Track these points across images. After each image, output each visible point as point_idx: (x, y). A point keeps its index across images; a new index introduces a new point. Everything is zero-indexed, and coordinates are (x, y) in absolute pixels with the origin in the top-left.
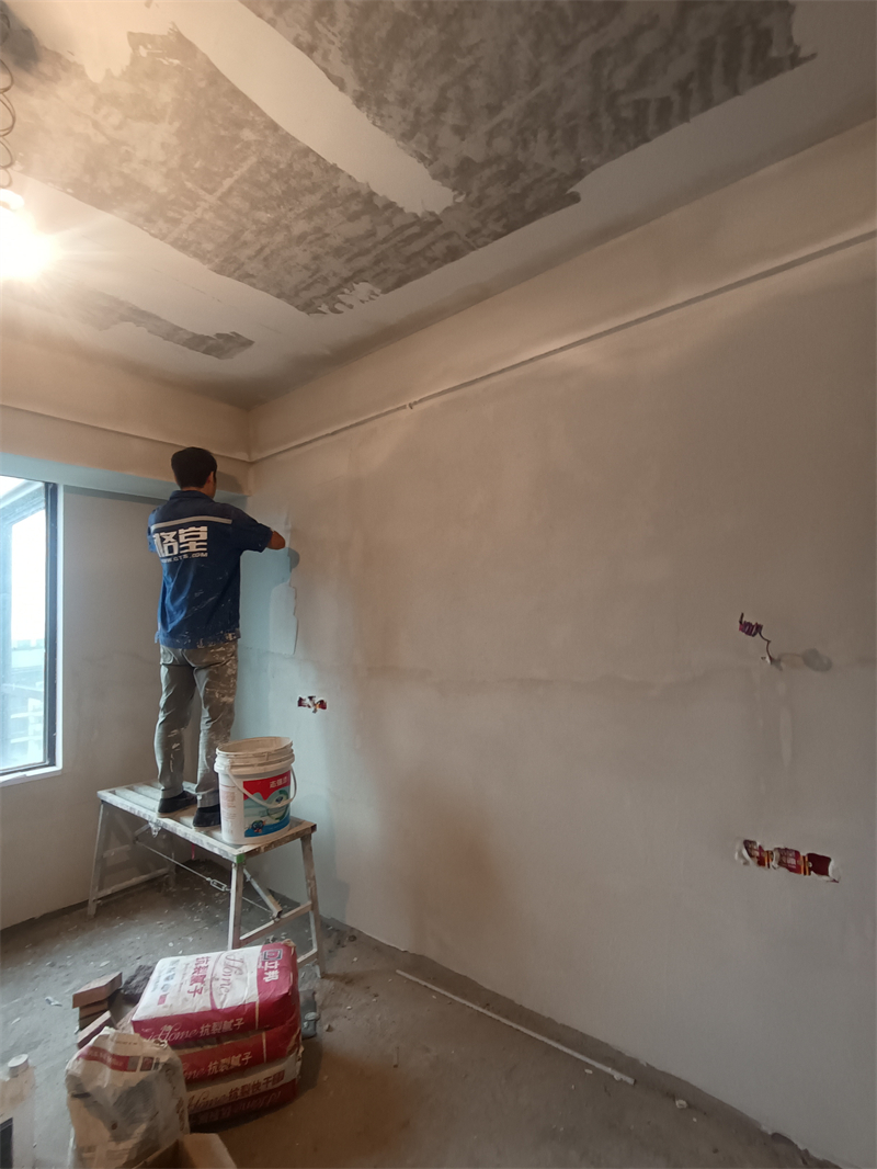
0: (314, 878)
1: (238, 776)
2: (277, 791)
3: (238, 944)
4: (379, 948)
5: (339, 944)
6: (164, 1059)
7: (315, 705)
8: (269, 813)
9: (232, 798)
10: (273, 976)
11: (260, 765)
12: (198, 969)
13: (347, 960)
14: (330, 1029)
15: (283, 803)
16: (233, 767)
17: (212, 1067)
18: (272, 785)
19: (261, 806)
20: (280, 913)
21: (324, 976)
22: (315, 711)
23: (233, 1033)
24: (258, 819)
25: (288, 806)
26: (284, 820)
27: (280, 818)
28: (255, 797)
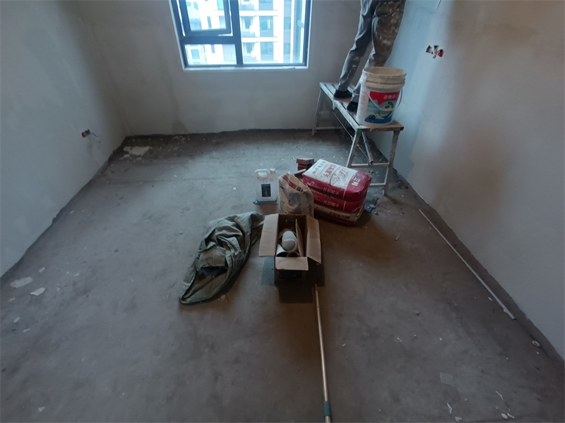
0: (394, 153)
1: (368, 87)
2: (387, 102)
3: (350, 167)
4: (416, 196)
5: (399, 187)
6: (305, 190)
7: (436, 52)
8: (379, 112)
9: (364, 99)
10: (355, 184)
11: (382, 83)
12: (330, 168)
13: (399, 194)
14: (377, 214)
15: (389, 109)
16: (367, 81)
17: (325, 202)
18: (385, 97)
19: (376, 108)
20: (372, 162)
21: (385, 195)
22: (435, 57)
23: (334, 195)
24: (373, 114)
25: (391, 112)
26: (387, 118)
27: (385, 117)
28: (375, 102)
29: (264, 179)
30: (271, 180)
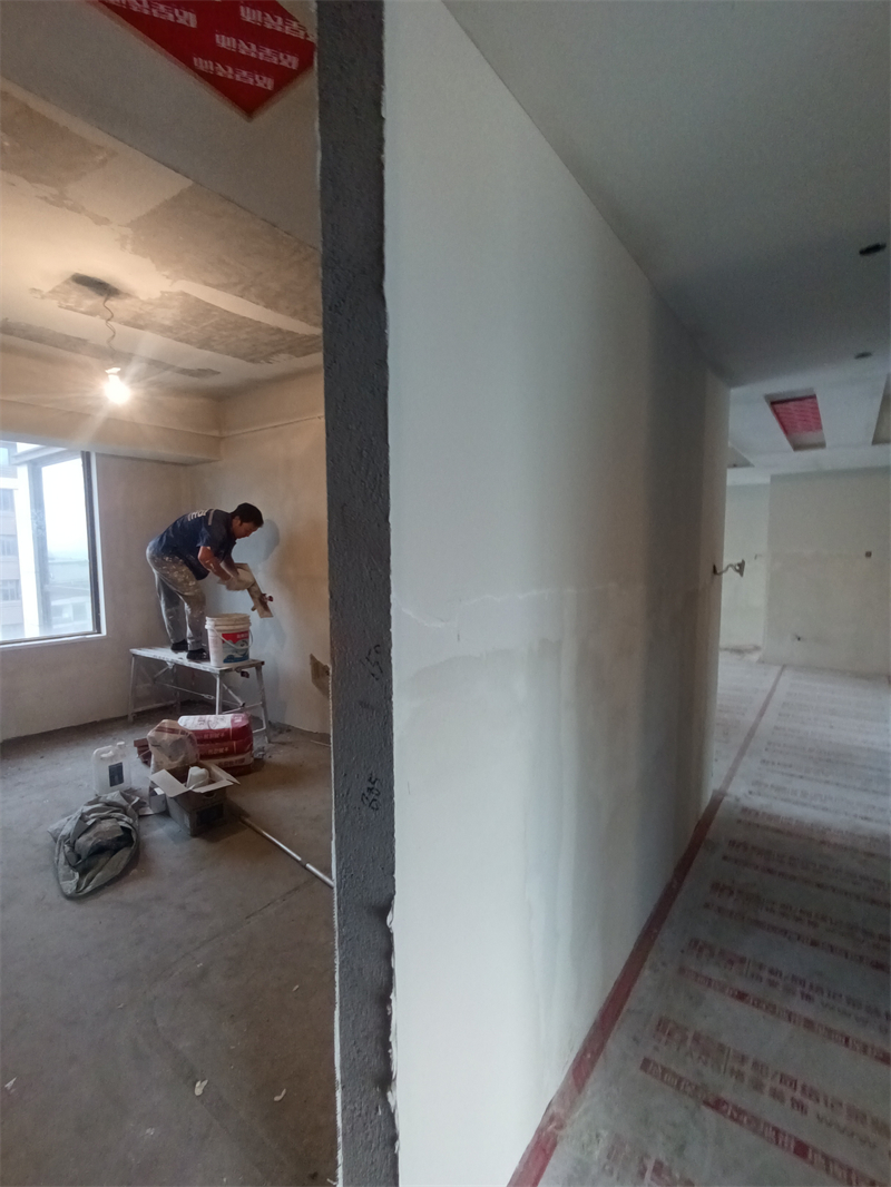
0: (264, 691)
1: (218, 631)
2: (241, 641)
3: (221, 714)
7: (266, 598)
8: (236, 651)
9: (215, 642)
10: (238, 722)
11: (231, 625)
12: (201, 719)
14: (271, 757)
15: (245, 648)
16: (215, 626)
17: (210, 751)
18: (238, 636)
19: (232, 647)
20: (244, 705)
23: (219, 740)
24: (230, 654)
26: (245, 656)
27: (242, 655)
28: (229, 643)
29: (112, 758)
30: (123, 756)
